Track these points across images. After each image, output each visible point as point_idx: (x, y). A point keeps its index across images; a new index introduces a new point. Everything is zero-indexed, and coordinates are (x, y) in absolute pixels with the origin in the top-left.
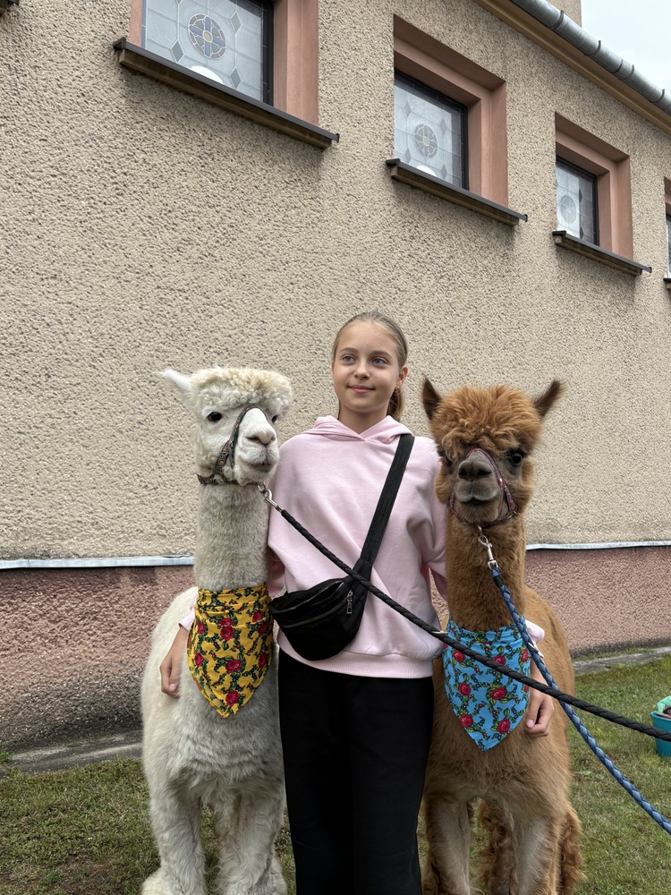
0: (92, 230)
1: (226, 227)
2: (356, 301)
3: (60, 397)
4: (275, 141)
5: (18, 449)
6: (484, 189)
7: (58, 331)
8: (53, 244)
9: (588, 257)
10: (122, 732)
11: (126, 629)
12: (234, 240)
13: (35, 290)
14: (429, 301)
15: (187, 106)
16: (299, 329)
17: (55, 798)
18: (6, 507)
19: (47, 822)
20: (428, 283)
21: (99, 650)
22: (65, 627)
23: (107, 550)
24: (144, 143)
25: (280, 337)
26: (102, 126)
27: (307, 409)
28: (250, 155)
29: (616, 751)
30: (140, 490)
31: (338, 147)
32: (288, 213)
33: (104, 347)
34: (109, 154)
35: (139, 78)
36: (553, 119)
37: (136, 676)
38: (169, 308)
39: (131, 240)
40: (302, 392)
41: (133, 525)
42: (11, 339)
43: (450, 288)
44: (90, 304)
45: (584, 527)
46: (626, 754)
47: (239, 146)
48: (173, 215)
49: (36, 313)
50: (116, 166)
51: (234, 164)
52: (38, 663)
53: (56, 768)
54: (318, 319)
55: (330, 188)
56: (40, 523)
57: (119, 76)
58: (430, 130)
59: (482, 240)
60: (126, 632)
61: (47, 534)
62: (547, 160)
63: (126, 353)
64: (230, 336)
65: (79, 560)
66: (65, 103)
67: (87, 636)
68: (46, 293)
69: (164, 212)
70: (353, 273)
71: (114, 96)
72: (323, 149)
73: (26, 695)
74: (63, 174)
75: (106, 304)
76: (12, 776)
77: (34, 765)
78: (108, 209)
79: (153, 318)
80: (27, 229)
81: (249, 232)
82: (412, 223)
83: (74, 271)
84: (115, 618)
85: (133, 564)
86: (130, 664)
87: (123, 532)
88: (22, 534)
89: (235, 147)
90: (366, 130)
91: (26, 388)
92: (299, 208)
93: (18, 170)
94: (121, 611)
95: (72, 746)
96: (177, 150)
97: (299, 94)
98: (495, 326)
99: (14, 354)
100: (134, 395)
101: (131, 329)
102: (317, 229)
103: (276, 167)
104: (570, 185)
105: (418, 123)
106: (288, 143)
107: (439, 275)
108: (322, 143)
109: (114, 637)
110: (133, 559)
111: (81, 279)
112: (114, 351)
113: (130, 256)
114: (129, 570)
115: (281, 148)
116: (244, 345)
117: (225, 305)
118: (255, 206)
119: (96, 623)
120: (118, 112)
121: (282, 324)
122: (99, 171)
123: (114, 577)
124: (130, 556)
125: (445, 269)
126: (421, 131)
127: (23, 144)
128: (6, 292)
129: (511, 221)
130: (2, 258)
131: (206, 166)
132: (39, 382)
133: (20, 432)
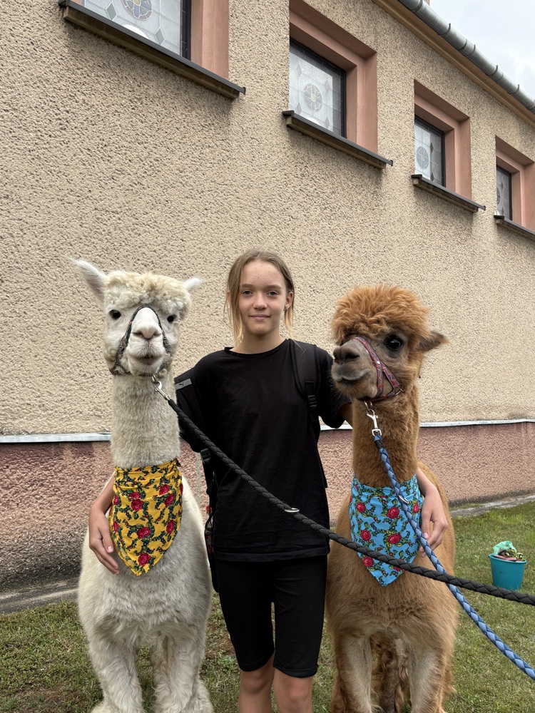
0: (39, 158)
1: (153, 161)
2: (258, 226)
3: (12, 299)
4: (193, 90)
6: (358, 138)
7: (10, 244)
8: (5, 169)
9: (438, 197)
10: (65, 579)
11: (68, 493)
12: (159, 171)
14: (315, 227)
15: (120, 57)
16: (211, 247)
17: (10, 636)
19: (4, 657)
20: (315, 213)
21: (45, 512)
22: (16, 492)
23: (52, 428)
24: (84, 87)
25: (196, 254)
26: (48, 70)
27: (218, 313)
28: (172, 101)
30: (80, 378)
31: (244, 98)
32: (203, 151)
33: (50, 258)
34: (54, 94)
35: (80, 32)
36: (413, 84)
37: (76, 533)
38: (105, 226)
39: (73, 169)
40: (214, 299)
41: (74, 407)
43: (332, 217)
44: (38, 222)
45: (432, 410)
47: (163, 93)
48: (108, 148)
50: (60, 105)
51: (159, 108)
53: (9, 611)
54: (227, 239)
55: (238, 132)
57: (63, 29)
58: (317, 88)
59: (357, 180)
60: (68, 496)
62: (408, 118)
64: (155, 251)
65: (29, 436)
66: (17, 50)
67: (35, 500)
69: (101, 146)
70: (255, 203)
71: (59, 46)
72: (232, 99)
74: (14, 109)
75: (51, 222)
78: (52, 140)
79: (91, 235)
81: (171, 166)
82: (302, 163)
83: (23, 193)
84: (59, 485)
85: (74, 440)
86: (71, 523)
87: (65, 413)
89: (160, 94)
90: (267, 86)
92: (212, 147)
94: (63, 479)
95: (22, 592)
96: (111, 94)
97: (212, 53)
98: (366, 249)
100: (74, 298)
101: (73, 243)
102: (226, 165)
103: (194, 113)
104: (424, 138)
105: (307, 83)
106: (204, 93)
107: (324, 207)
108: (232, 95)
109: (58, 500)
110: (74, 435)
111: (30, 200)
112: (58, 261)
113: (72, 182)
114: (71, 445)
115: (198, 97)
116: (167, 259)
117: (151, 225)
118: (176, 144)
119: (43, 489)
120: (62, 59)
121: (198, 242)
122: (45, 108)
123: (58, 450)
124: (72, 433)
125: (328, 202)
126: (309, 89)
129: (380, 165)
131: (136, 108)
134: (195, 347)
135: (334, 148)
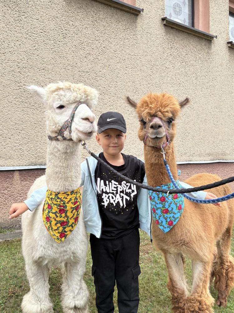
0: (55, 51)
1: (103, 48)
2: (150, 73)
4: (120, 13)
5: (35, 129)
6: (200, 27)
8: (42, 58)
12: (105, 52)
13: (38, 74)
14: (178, 72)
15: (87, 2)
16: (129, 84)
18: (32, 149)
20: (178, 65)
24: (72, 18)
25: (122, 88)
26: (57, 13)
27: (133, 113)
28: (110, 19)
31: (143, 14)
32: (125, 41)
34: (60, 23)
38: (83, 78)
39: (69, 55)
43: (186, 66)
44: (56, 78)
48: (83, 44)
50: (63, 27)
51: (104, 24)
54: (136, 80)
55: (140, 30)
56: (43, 154)
58: (179, 4)
59: (199, 47)
62: (226, 14)
64: (105, 88)
66: (44, 5)
68: (41, 75)
69: (80, 44)
70: (149, 63)
72: (137, 15)
74: (45, 32)
75: (61, 78)
78: (60, 43)
80: (34, 53)
81: (111, 49)
82: (171, 42)
83: (49, 67)
88: (38, 157)
89: (105, 17)
90: (154, 6)
91: (36, 108)
92: (129, 39)
93: (29, 31)
96: (84, 20)
98: (203, 80)
99: (32, 97)
102: (135, 47)
103: (120, 24)
105: (174, 2)
106: (124, 14)
107: (182, 62)
108: (137, 13)
111: (52, 70)
113: (69, 61)
115: (122, 16)
116: (110, 91)
117: (103, 76)
118: (113, 39)
120: (63, 7)
121: (123, 82)
122: (57, 29)
125: (184, 59)
126: (176, 5)
127: (31, 21)
128: (28, 76)
129: (210, 38)
130: (26, 63)
131: (95, 25)
132: (40, 106)
133: (35, 124)
135: (187, 33)
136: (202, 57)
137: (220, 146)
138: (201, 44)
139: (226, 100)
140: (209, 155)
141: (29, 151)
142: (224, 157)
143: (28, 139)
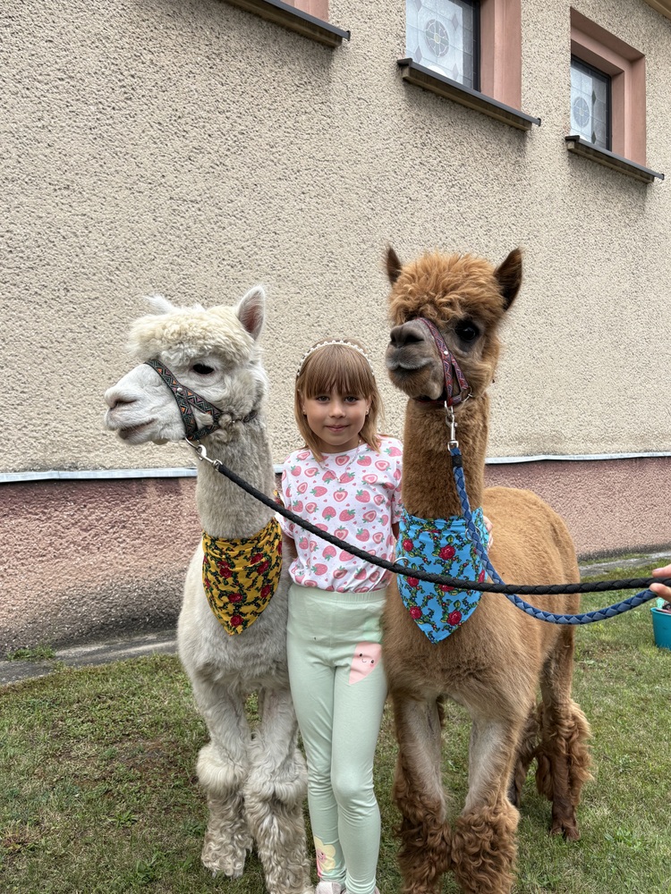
0: (102, 137)
1: (237, 134)
2: (368, 211)
3: (79, 311)
4: (285, 39)
5: (41, 363)
6: (496, 91)
7: (75, 245)
8: (64, 153)
9: (600, 164)
10: (154, 632)
11: (154, 536)
12: (245, 147)
13: (50, 201)
14: (441, 211)
16: (311, 240)
17: (102, 688)
18: (34, 421)
19: (98, 708)
20: (440, 192)
21: (129, 557)
22: (96, 535)
23: (132, 462)
24: (151, 43)
25: (292, 249)
26: (107, 24)
27: (321, 323)
28: (259, 55)
29: (617, 643)
31: (348, 45)
32: (299, 119)
33: (120, 260)
34: (116, 55)
36: (568, 14)
37: (165, 581)
38: (183, 219)
39: (142, 149)
40: (314, 306)
42: (28, 252)
43: (462, 197)
44: (104, 217)
45: (587, 439)
46: (627, 646)
47: (247, 45)
48: (182, 121)
49: (50, 226)
50: (123, 68)
51: (242, 65)
52: (73, 568)
53: (97, 662)
54: (330, 230)
55: (341, 90)
56: (66, 436)
58: (442, 26)
59: (493, 148)
60: (153, 540)
61: (74, 447)
62: (562, 59)
63: (141, 266)
64: (243, 248)
65: (107, 471)
67: (117, 544)
68: (60, 204)
69: (174, 118)
70: (364, 182)
72: (333, 48)
73: (63, 598)
74: (71, 77)
75: (120, 216)
76: (59, 669)
77: (77, 660)
78: (117, 114)
79: (166, 230)
80: (37, 137)
81: (260, 140)
82: (423, 129)
83: (85, 181)
84: (143, 527)
85: (158, 476)
86: (158, 570)
88: (51, 447)
89: (243, 46)
90: (377, 27)
91: (46, 302)
92: (310, 113)
93: (26, 74)
94: (148, 520)
96: (184, 50)
98: (505, 237)
99: (32, 268)
101: (146, 241)
102: (328, 136)
103: (286, 68)
104: (583, 86)
105: (428, 19)
106: (297, 41)
107: (450, 184)
108: (333, 42)
109: (143, 544)
110: (157, 470)
111: (94, 190)
112: (129, 265)
113: (142, 166)
114: (155, 481)
115: (290, 47)
116: (257, 257)
117: (238, 216)
118: (265, 111)
119: (125, 531)
120: (123, 9)
121: (294, 235)
122: (106, 73)
123: (140, 487)
124: (155, 467)
125: (456, 178)
126: (432, 28)
127: (30, 46)
128: (21, 204)
129: (524, 125)
130: (15, 167)
131: (215, 67)
132: (58, 297)
133: (42, 347)
134: (293, 365)
135: (464, 106)
136: (501, 173)
137: (547, 418)
138: (500, 140)
139: (561, 293)
140: (520, 440)
141: (25, 427)
142: (558, 446)
143: (22, 392)
